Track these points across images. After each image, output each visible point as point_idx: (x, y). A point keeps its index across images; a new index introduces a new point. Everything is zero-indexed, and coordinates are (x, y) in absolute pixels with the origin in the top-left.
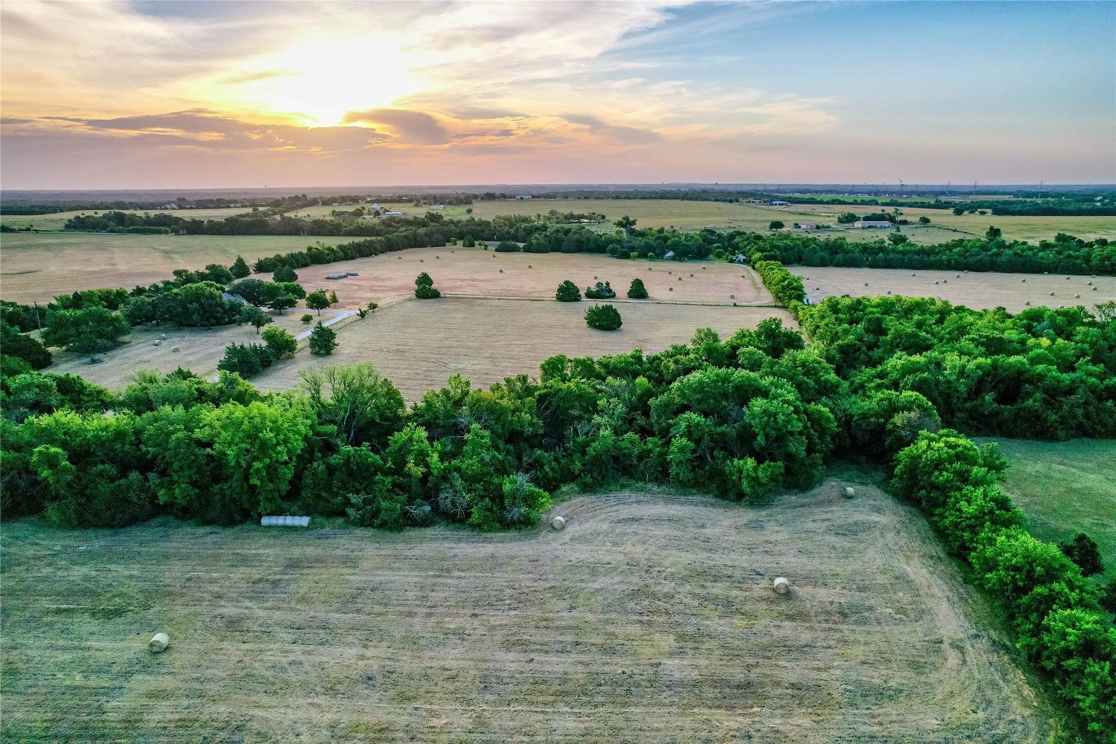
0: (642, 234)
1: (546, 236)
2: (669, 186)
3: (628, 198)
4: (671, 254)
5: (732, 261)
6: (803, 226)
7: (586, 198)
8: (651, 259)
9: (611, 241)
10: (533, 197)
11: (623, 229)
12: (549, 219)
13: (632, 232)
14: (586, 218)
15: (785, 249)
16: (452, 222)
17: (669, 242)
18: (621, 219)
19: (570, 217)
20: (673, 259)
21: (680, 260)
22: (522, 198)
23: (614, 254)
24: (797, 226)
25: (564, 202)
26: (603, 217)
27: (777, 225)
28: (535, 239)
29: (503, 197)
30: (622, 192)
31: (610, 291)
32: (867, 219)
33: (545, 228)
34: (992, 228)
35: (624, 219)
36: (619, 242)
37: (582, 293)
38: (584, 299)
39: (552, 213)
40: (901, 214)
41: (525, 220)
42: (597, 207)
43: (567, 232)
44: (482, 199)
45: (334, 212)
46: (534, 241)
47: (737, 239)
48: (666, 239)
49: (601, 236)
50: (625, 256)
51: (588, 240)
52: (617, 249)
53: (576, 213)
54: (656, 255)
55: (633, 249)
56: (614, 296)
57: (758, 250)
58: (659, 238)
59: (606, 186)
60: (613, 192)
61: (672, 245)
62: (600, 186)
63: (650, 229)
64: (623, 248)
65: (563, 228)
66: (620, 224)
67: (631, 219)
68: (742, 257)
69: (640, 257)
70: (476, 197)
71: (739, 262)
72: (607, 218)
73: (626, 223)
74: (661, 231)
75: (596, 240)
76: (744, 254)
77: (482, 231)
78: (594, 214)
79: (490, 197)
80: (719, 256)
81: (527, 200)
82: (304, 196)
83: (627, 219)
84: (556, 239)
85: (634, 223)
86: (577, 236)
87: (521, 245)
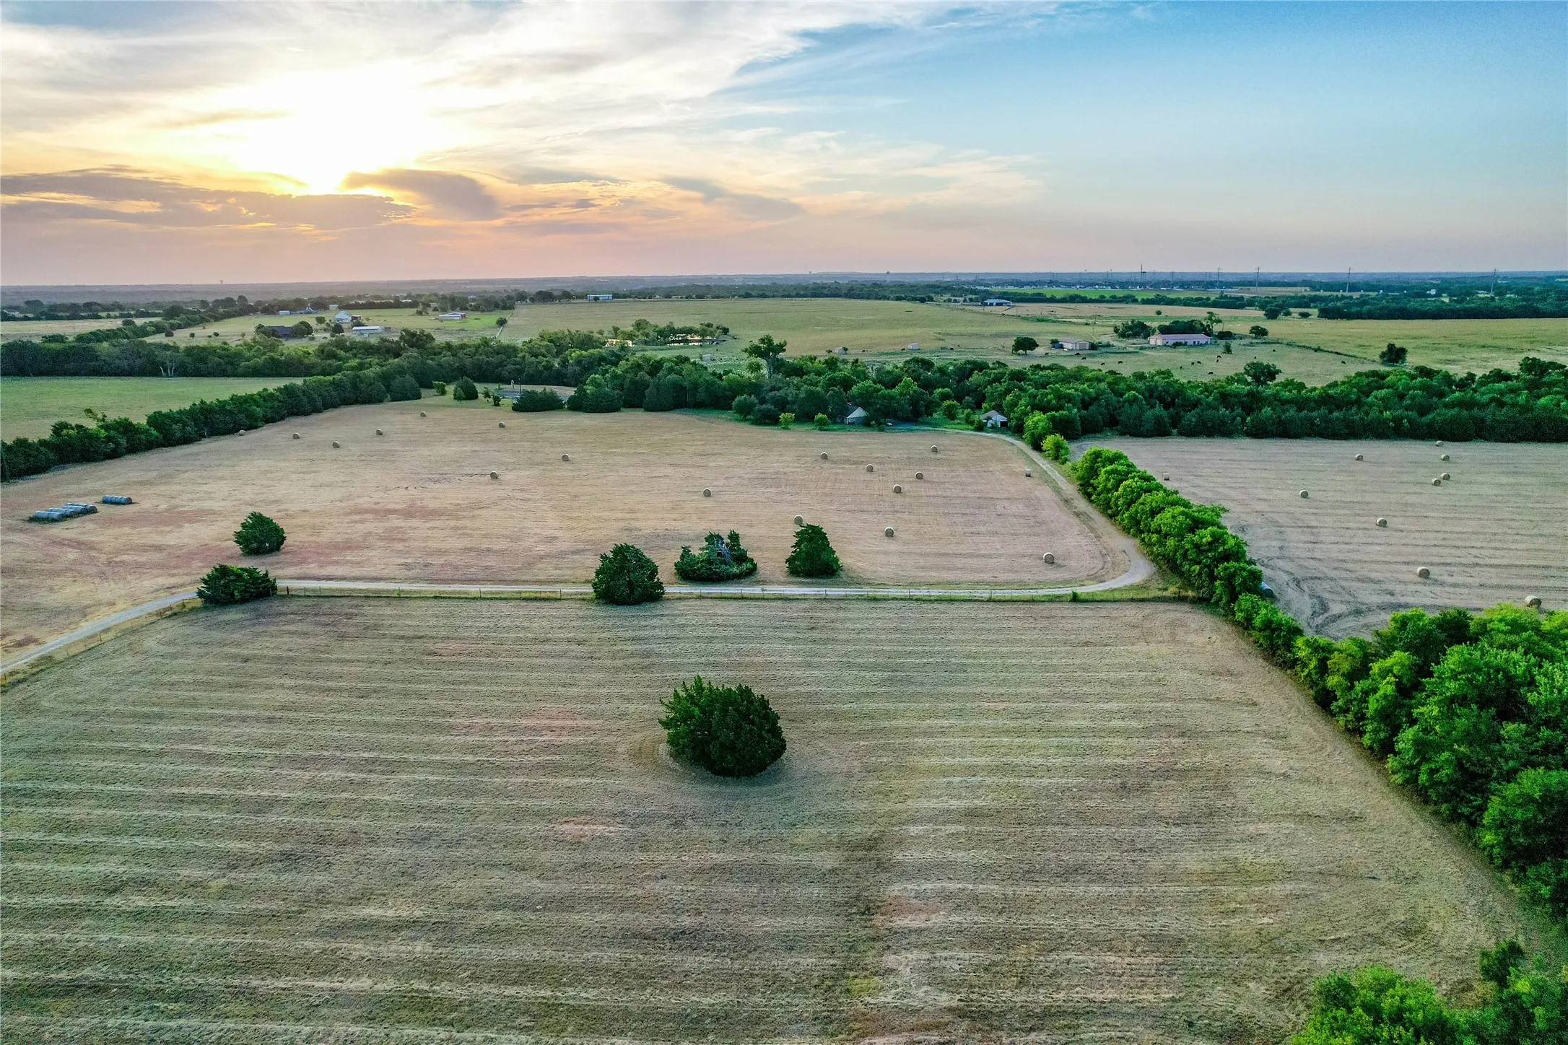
0: (798, 371)
1: (615, 376)
2: (820, 276)
3: (763, 296)
4: (858, 413)
5: (980, 428)
6: (1068, 346)
7: (699, 297)
8: (822, 426)
9: (740, 387)
10: (616, 296)
11: (763, 362)
12: (631, 336)
13: (778, 366)
14: (696, 332)
15: (1085, 404)
16: (449, 346)
17: (855, 389)
18: (756, 342)
19: (666, 335)
20: (865, 423)
21: (881, 427)
22: (596, 299)
23: (746, 414)
24: (1055, 344)
25: (664, 305)
26: (726, 331)
27: (1025, 344)
28: (595, 382)
29: (567, 296)
30: (754, 287)
31: (741, 558)
32: (1165, 330)
33: (615, 358)
34: (1391, 347)
35: (762, 341)
36: (755, 388)
37: (666, 570)
38: (673, 589)
39: (639, 325)
40: (1219, 321)
41: (586, 342)
42: (716, 312)
43: (656, 367)
44: (533, 300)
45: (260, 327)
46: (589, 389)
47: (976, 377)
48: (847, 384)
49: (720, 377)
50: (769, 419)
51: (696, 385)
52: (752, 405)
53: (678, 325)
54: (831, 416)
55: (783, 405)
56: (752, 571)
57: (1035, 407)
58: (832, 382)
59: (730, 278)
60: (741, 287)
61: (861, 395)
62: (720, 278)
63: (812, 359)
64: (763, 402)
65: (647, 360)
66: (755, 351)
67: (776, 342)
68: (998, 418)
69: (798, 420)
70: (522, 297)
71: (994, 429)
72: (731, 332)
73: (768, 350)
74: (832, 364)
75: (709, 385)
76: (999, 408)
77: (501, 364)
78: (709, 325)
79: (545, 297)
80: (951, 415)
81: (605, 301)
82: (241, 298)
83: (767, 340)
84: (634, 383)
85: (781, 348)
86: (673, 377)
87: (566, 393)
